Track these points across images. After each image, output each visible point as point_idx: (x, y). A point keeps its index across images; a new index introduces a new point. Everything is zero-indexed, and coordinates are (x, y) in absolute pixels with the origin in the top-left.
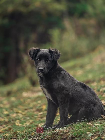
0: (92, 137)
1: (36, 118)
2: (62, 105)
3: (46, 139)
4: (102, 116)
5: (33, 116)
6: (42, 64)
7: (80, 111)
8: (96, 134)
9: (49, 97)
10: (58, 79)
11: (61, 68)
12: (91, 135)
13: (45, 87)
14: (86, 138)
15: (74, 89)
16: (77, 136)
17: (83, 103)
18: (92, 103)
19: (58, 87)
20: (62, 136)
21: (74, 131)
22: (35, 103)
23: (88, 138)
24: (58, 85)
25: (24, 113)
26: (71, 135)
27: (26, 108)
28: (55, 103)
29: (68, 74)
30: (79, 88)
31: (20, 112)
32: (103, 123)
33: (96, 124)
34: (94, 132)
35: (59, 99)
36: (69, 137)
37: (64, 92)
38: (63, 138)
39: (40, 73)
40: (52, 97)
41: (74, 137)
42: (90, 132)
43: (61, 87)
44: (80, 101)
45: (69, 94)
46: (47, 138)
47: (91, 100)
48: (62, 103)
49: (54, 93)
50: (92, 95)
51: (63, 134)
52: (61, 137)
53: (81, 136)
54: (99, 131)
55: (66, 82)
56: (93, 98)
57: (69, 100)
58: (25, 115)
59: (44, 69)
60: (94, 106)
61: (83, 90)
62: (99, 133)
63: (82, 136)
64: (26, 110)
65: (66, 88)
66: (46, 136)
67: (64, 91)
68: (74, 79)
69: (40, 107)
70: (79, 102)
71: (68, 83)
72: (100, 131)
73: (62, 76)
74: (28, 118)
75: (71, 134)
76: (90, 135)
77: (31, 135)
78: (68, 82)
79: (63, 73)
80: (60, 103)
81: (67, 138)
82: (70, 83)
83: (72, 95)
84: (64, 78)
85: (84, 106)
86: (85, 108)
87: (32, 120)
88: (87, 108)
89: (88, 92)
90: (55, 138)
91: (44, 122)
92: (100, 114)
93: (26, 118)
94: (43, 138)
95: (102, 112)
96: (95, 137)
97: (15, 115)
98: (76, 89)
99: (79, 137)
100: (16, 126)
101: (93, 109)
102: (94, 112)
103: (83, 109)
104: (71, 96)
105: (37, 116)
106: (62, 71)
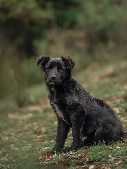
0: (115, 161)
1: (36, 141)
2: (75, 125)
3: (57, 163)
4: (122, 138)
5: (30, 139)
6: (54, 72)
7: (96, 132)
8: (119, 157)
9: (61, 114)
10: (72, 93)
11: (75, 81)
12: (114, 159)
13: (55, 103)
14: (108, 162)
15: (90, 106)
16: (96, 159)
17: (99, 122)
18: (111, 123)
19: (72, 103)
20: (77, 159)
21: (92, 155)
22: (30, 125)
23: (110, 162)
24: (72, 100)
25: (18, 136)
26: (88, 159)
27: (20, 130)
28: (67, 122)
29: (83, 88)
30: (96, 105)
31: (13, 134)
32: (124, 146)
33: (117, 147)
34: (117, 156)
35: (72, 117)
36: (86, 161)
37: (79, 109)
38: (79, 162)
39: (52, 82)
40: (64, 114)
41: (92, 161)
42: (111, 155)
43: (76, 102)
44: (96, 120)
45: (84, 112)
46: (59, 162)
47: (109, 120)
48: (76, 121)
49: (67, 110)
50: (110, 113)
51: (78, 158)
52: (76, 161)
53: (100, 160)
54: (122, 154)
55: (80, 98)
56: (111, 118)
57: (84, 119)
58: (20, 137)
59: (57, 77)
60: (113, 126)
61: (100, 107)
62: (123, 157)
63: (102, 160)
64: (20, 132)
65: (81, 104)
66: (57, 160)
67: (78, 107)
68: (90, 94)
69: (38, 129)
70: (96, 122)
71: (83, 99)
72: (124, 154)
73: (76, 90)
74: (26, 142)
75: (89, 157)
76: (112, 159)
77: (38, 158)
78: (83, 97)
79: (77, 86)
80: (73, 122)
81: (83, 162)
82: (85, 99)
83: (88, 113)
84: (79, 92)
85: (101, 126)
86: (103, 128)
87: (31, 143)
88: (105, 129)
89: (106, 110)
90: (69, 162)
91: (47, 146)
92: (119, 136)
93: (22, 141)
94: (53, 162)
95: (121, 134)
96: (119, 161)
97: (7, 138)
98: (92, 105)
99: (99, 161)
100: (12, 150)
101: (112, 130)
102: (113, 133)
103: (100, 129)
104: (86, 113)
105: (36, 139)
106: (76, 84)
